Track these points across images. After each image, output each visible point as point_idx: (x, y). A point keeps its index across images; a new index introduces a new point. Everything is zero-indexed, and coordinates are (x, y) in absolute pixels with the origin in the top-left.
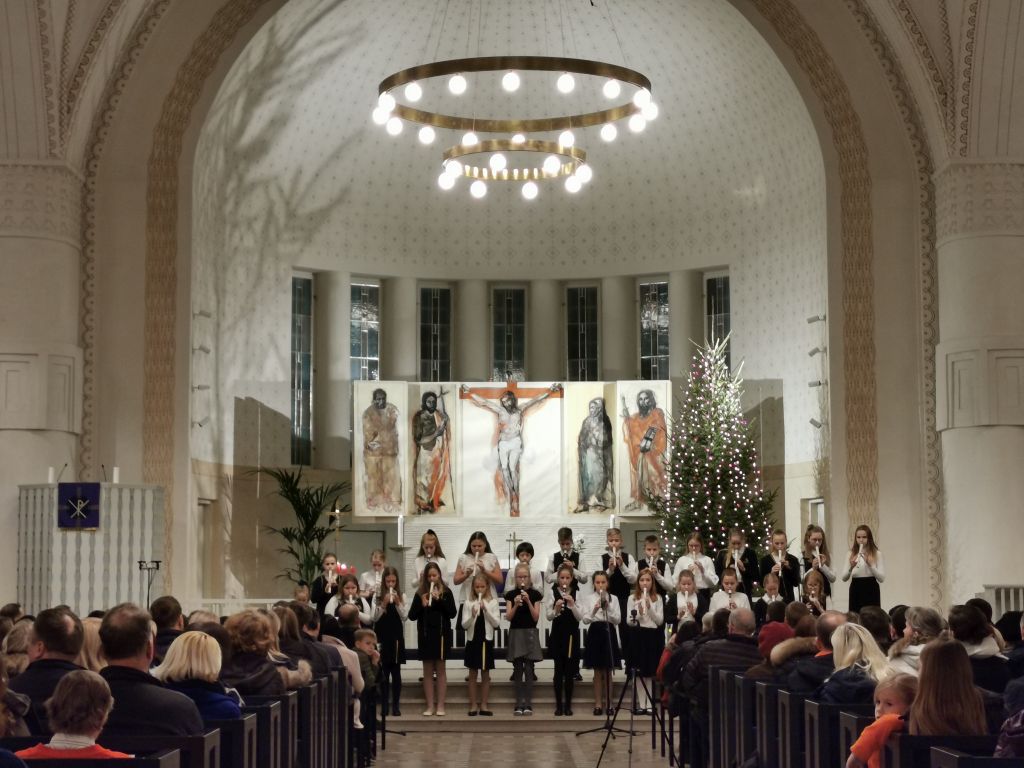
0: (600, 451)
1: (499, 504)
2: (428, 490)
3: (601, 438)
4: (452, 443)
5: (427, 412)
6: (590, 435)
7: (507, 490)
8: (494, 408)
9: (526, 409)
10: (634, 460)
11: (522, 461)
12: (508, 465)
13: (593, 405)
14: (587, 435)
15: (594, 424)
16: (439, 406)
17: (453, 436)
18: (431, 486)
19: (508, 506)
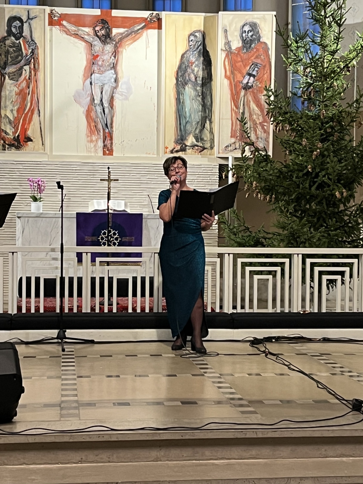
0: (198, 88)
1: (91, 141)
2: (14, 124)
3: (201, 74)
4: (40, 75)
5: (13, 38)
6: (189, 70)
7: (100, 126)
8: (86, 37)
9: (121, 40)
10: (235, 98)
11: (116, 96)
12: (101, 100)
13: (192, 38)
14: (186, 71)
15: (193, 59)
16: (26, 33)
17: (41, 66)
18: (17, 119)
19: (100, 144)
